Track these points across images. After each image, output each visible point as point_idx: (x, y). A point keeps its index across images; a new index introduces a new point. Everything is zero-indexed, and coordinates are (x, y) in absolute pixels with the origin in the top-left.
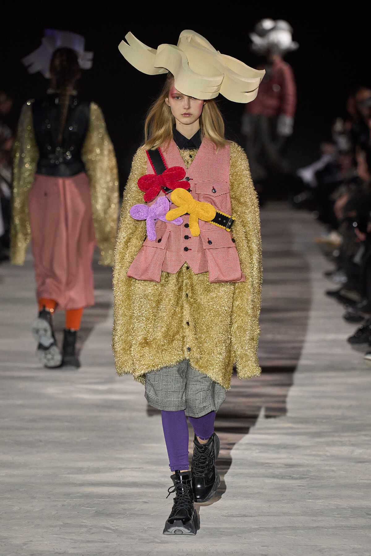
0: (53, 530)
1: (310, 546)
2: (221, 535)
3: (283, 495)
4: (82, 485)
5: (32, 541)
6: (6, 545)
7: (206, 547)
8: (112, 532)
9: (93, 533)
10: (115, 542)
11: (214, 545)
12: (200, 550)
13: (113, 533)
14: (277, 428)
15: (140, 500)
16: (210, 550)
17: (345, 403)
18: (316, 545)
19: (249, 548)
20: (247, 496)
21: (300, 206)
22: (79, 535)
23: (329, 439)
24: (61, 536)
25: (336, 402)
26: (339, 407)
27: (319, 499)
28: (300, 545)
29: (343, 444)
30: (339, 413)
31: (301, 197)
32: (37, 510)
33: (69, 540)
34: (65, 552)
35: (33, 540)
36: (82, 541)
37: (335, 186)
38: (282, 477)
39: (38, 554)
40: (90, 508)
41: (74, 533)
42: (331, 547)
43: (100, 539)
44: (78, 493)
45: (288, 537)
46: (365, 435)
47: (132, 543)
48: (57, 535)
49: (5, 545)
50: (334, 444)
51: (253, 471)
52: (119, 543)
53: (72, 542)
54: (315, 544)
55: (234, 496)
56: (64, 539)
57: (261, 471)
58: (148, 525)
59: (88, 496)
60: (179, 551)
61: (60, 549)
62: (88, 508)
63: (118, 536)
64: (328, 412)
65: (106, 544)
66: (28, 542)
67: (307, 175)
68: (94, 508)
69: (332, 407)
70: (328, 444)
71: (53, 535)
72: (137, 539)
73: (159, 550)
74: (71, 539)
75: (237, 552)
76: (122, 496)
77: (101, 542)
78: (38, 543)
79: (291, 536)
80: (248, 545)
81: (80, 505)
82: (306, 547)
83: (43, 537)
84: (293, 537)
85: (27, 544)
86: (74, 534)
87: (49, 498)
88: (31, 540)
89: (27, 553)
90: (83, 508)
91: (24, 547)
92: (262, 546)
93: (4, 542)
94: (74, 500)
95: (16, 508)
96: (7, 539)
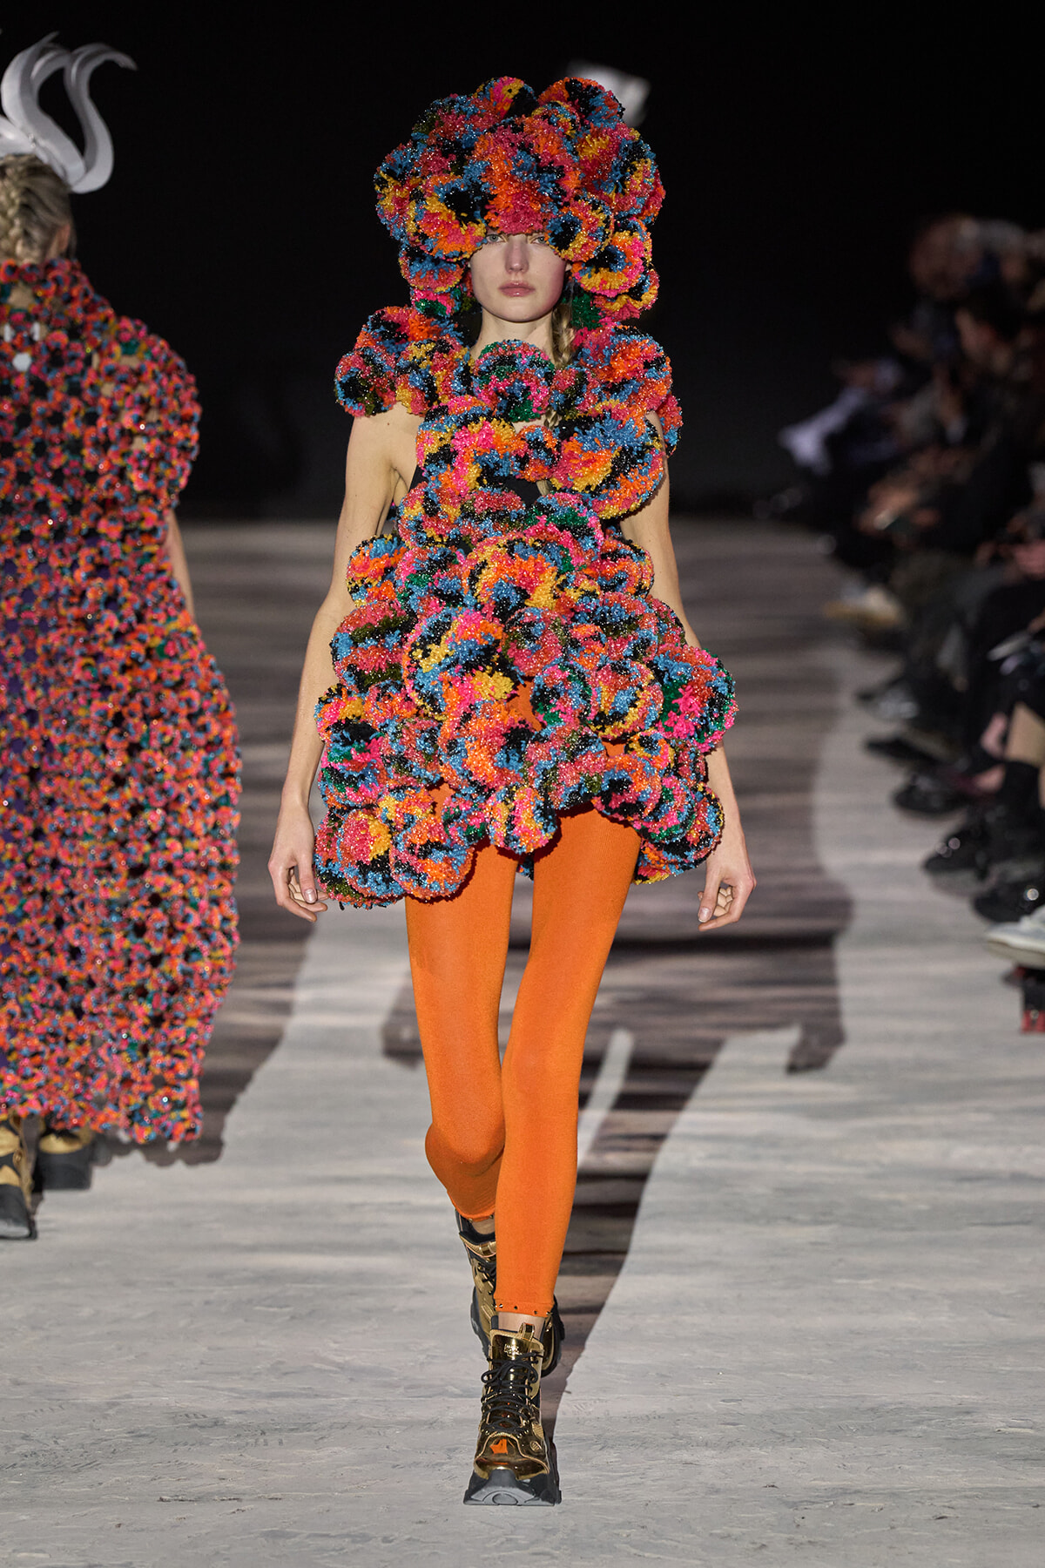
0: (183, 1366)
1: (849, 1397)
3: (772, 1268)
4: (254, 1249)
5: (129, 1396)
6: (64, 1406)
7: (580, 1404)
8: (334, 1369)
9: (286, 1374)
10: (344, 1395)
11: (599, 1399)
13: (336, 1372)
14: (750, 1095)
15: (406, 1286)
16: (590, 1413)
17: (923, 1027)
18: (864, 1396)
19: (691, 1407)
20: (679, 1269)
22: (251, 1379)
23: (887, 1121)
24: (206, 1383)
25: (898, 1026)
26: (908, 1038)
27: (864, 1277)
28: (821, 1397)
29: (920, 1133)
30: (909, 1053)
32: (139, 1314)
33: (226, 1393)
34: (216, 1424)
35: (132, 1395)
36: (259, 1395)
39: (146, 1428)
40: (275, 1309)
41: (238, 1373)
42: (900, 1400)
43: (304, 1389)
44: (245, 1270)
45: (788, 1375)
46: (979, 1110)
47: (387, 1398)
48: (193, 1379)
49: (61, 1406)
50: (898, 1133)
52: (356, 1398)
53: (236, 1398)
54: (858, 1394)
55: (645, 1270)
56: (213, 1388)
58: (428, 1350)
59: (269, 1277)
61: (204, 1416)
62: (272, 1310)
63: (351, 1379)
64: (882, 1051)
65: (323, 1401)
66: (119, 1398)
67: (806, 443)
68: (287, 1309)
69: (891, 1038)
70: (885, 1134)
71: (184, 1379)
72: (399, 1387)
73: (459, 1413)
74: (232, 1390)
75: (659, 1418)
76: (359, 1276)
77: (308, 1396)
78: (145, 1402)
79: (795, 1373)
80: (686, 1397)
81: (250, 1301)
82: (836, 1400)
83: (159, 1387)
84: (803, 1377)
85: (118, 1404)
86: (236, 1377)
87: (170, 1284)
88: (127, 1393)
89: (117, 1428)
90: (257, 1308)
91: (110, 1412)
92: (723, 1401)
93: (59, 1400)
94: (235, 1287)
95: (86, 1312)
96: (64, 1391)
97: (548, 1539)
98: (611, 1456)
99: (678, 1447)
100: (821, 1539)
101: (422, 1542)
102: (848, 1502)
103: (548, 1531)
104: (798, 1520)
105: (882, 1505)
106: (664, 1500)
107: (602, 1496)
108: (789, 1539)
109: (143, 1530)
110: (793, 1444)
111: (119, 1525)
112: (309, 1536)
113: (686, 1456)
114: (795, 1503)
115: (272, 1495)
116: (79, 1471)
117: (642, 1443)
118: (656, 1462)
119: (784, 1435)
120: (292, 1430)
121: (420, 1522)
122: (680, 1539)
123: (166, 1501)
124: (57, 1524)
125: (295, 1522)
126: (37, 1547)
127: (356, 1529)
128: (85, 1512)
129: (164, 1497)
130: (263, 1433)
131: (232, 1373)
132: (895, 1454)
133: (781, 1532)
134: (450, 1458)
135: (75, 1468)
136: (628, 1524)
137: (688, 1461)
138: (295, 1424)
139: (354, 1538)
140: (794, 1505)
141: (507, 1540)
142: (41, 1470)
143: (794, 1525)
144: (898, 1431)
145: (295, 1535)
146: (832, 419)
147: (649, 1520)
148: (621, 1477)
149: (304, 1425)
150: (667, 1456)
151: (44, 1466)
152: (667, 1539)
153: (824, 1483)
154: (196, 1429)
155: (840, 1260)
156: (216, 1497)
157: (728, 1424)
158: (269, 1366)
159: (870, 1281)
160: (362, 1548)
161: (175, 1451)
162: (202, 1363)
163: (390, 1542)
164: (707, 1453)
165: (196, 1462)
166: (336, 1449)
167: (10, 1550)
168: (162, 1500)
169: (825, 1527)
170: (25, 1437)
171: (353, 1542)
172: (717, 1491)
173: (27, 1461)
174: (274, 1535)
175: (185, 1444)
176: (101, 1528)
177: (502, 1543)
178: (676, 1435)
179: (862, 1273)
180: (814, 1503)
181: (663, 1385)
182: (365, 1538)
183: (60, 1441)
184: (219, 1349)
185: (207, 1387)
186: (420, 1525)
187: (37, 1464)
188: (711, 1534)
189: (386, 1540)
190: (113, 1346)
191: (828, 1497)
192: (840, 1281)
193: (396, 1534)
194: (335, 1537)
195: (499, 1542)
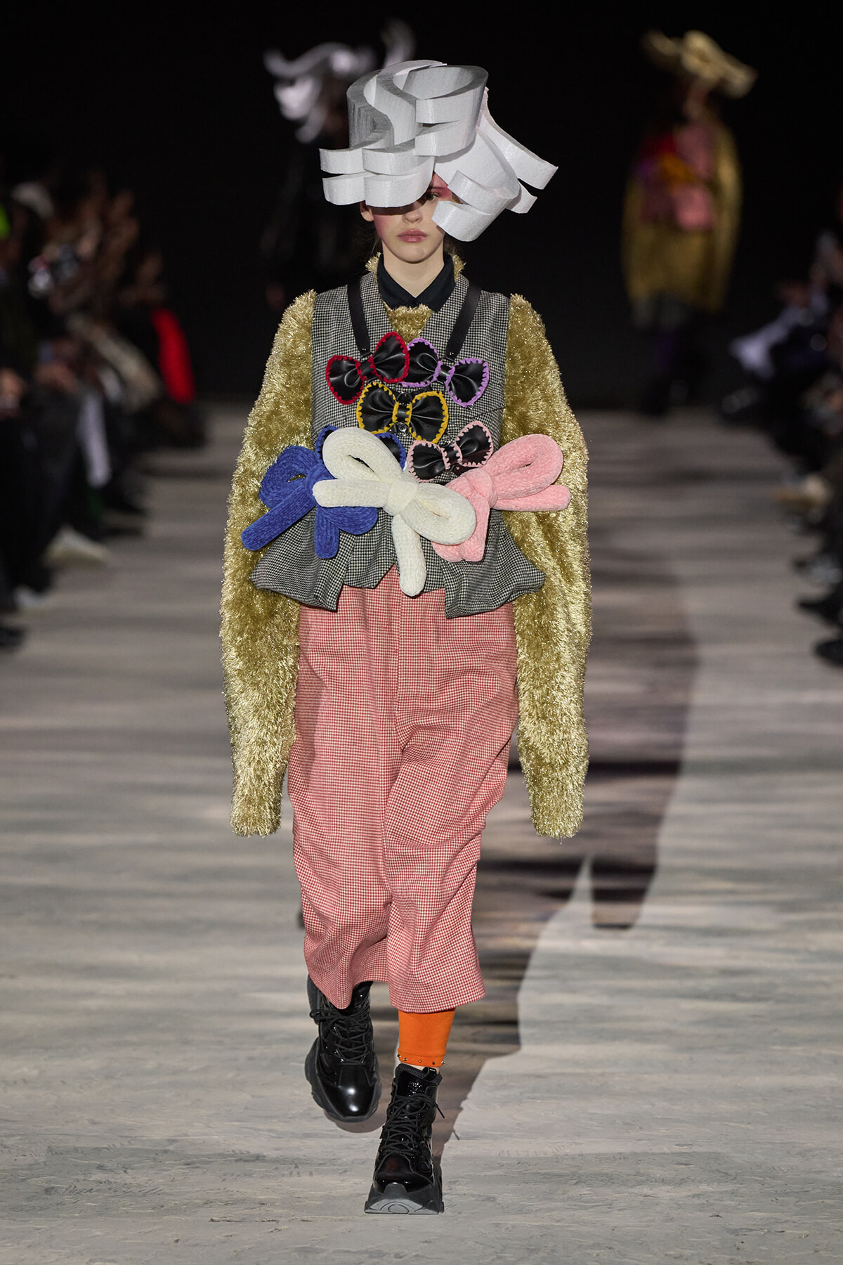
0: (230, 1110)
1: (781, 1143)
2: (591, 1122)
3: (719, 1036)
5: (186, 1135)
6: (132, 1142)
7: (558, 1146)
11: (575, 1143)
12: (546, 1154)
16: (567, 1153)
18: (794, 1143)
19: (651, 1150)
21: (736, 420)
23: (815, 916)
24: (249, 1124)
25: (826, 838)
26: (833, 848)
27: (795, 1044)
28: (759, 1143)
30: (833, 860)
31: (740, 400)
32: (194, 1068)
33: (266, 1133)
34: (258, 1159)
35: (189, 1133)
36: (294, 1135)
38: (716, 996)
39: (200, 1162)
41: (276, 1117)
42: (823, 1146)
45: (731, 1124)
48: (238, 1121)
49: (129, 1142)
50: (824, 926)
51: (653, 984)
52: (373, 1139)
53: (273, 1137)
54: (789, 1141)
56: (255, 1130)
57: (674, 984)
60: (502, 1155)
61: (248, 1152)
64: (809, 858)
66: (178, 1136)
67: (753, 352)
69: (819, 847)
70: (813, 927)
71: (232, 1121)
73: (458, 1152)
74: (271, 1131)
75: (624, 1158)
78: (199, 1139)
79: (738, 1123)
80: (647, 1141)
81: (286, 1058)
82: (771, 1146)
83: (211, 1127)
84: (743, 1126)
85: (177, 1141)
86: (275, 1120)
87: (220, 1043)
88: (185, 1132)
89: (176, 1161)
90: (292, 1064)
91: (171, 1148)
92: (677, 1145)
93: (127, 1137)
94: (274, 1046)
95: (151, 1065)
96: (132, 1129)
97: (532, 1257)
98: (585, 1191)
99: (640, 1183)
100: (757, 1259)
101: (428, 1258)
102: (779, 1230)
103: (532, 1251)
104: (739, 1244)
105: (808, 1232)
106: (628, 1226)
107: (577, 1222)
108: (730, 1260)
109: (197, 1245)
110: (735, 1181)
111: (177, 1241)
112: (334, 1252)
113: (646, 1191)
114: (735, 1230)
115: (305, 1218)
116: (144, 1195)
117: (608, 1179)
118: (622, 1195)
119: (727, 1174)
120: (320, 1164)
121: (426, 1242)
122: (641, 1258)
123: (216, 1221)
124: (125, 1239)
125: (322, 1240)
126: (110, 1258)
127: (372, 1246)
128: (149, 1229)
129: (214, 1218)
130: (297, 1167)
131: (271, 1117)
132: (818, 1191)
133: (724, 1254)
134: (451, 1189)
135: (139, 1194)
136: (596, 1245)
137: (648, 1194)
138: (323, 1159)
139: (371, 1254)
140: (735, 1232)
141: (499, 1258)
142: (113, 1194)
143: (736, 1248)
144: (821, 1172)
145: (323, 1251)
146: (775, 333)
147: (616, 1243)
148: (593, 1207)
149: (330, 1160)
150: (630, 1190)
151: (115, 1191)
152: (630, 1259)
153: (761, 1214)
154: (241, 1164)
155: (775, 1030)
156: (257, 1219)
157: (681, 1164)
158: (301, 1111)
159: (800, 1048)
160: (378, 1262)
161: (224, 1180)
162: (246, 1108)
163: (401, 1257)
164: (663, 1188)
165: (241, 1190)
166: (357, 1180)
167: (87, 1260)
168: (212, 1220)
169: (761, 1250)
170: (100, 1167)
171: (371, 1257)
172: (672, 1219)
173: (103, 1186)
174: (305, 1251)
175: (232, 1175)
176: (162, 1243)
177: (493, 1260)
178: (638, 1174)
179: (791, 1041)
180: (751, 1230)
181: (628, 1132)
182: (380, 1254)
183: (129, 1171)
184: (261, 1097)
185: (250, 1128)
186: (426, 1244)
187: (110, 1189)
188: (666, 1255)
189: (397, 1256)
190: (173, 1093)
191: (764, 1226)
192: (775, 1047)
193: (406, 1251)
194: (356, 1253)
195: (491, 1259)
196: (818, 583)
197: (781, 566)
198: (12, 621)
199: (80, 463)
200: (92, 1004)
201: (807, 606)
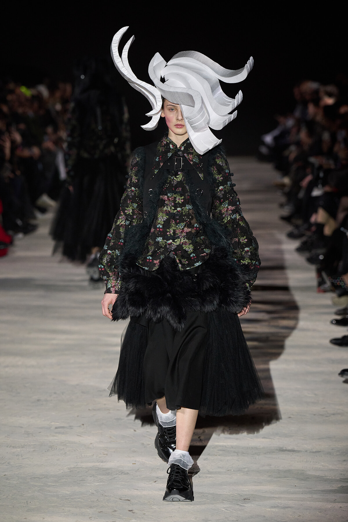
0: (96, 375)
37: (287, 146)
50: (284, 318)
67: (268, 139)
83: (90, 380)
91: (77, 387)
95: (72, 361)
124: (62, 415)
156: (103, 409)
168: (89, 410)
170: (55, 393)
175: (96, 396)
176: (73, 417)
190: (79, 370)
196: (286, 211)
197: (275, 206)
198: (33, 222)
199: (57, 172)
200: (54, 342)
201: (284, 218)
